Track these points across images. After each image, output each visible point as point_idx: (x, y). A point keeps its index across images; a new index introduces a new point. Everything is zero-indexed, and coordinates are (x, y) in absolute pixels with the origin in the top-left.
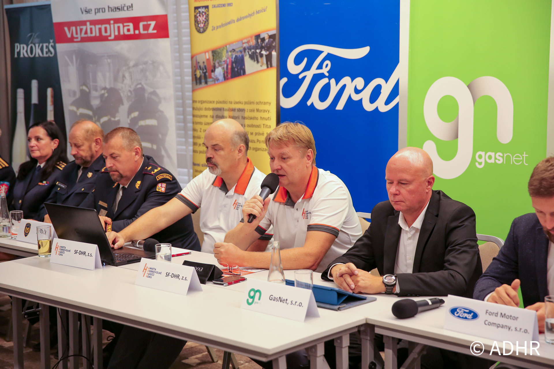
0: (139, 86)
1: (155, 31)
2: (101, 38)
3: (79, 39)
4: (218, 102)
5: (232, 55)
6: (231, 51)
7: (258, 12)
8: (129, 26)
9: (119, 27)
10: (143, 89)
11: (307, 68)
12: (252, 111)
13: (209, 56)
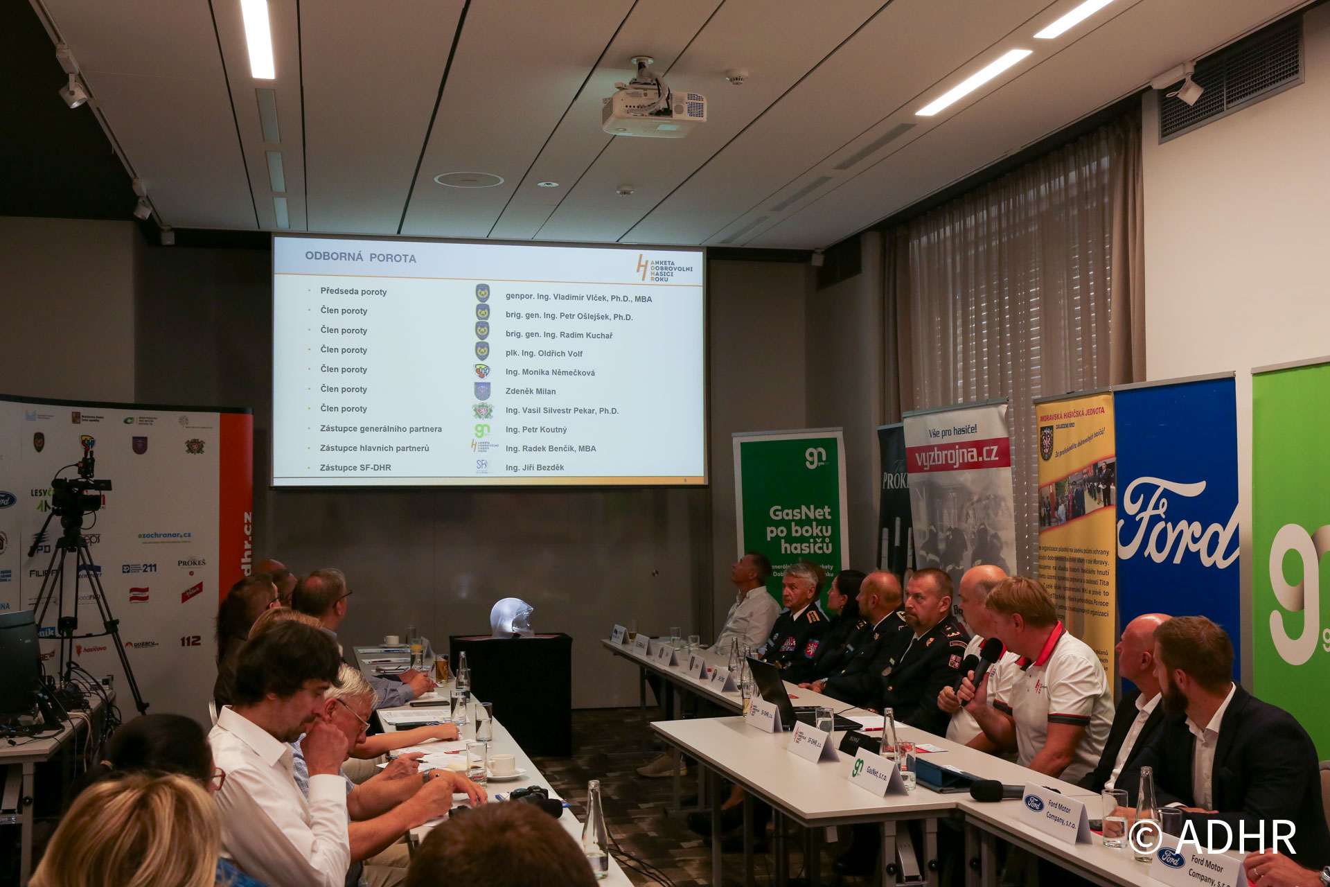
0: (982, 527)
1: (997, 458)
2: (947, 467)
3: (928, 468)
4: (1062, 550)
5: (1073, 489)
6: (1072, 484)
7: (1096, 435)
8: (972, 451)
9: (963, 453)
10: (985, 530)
11: (1144, 508)
12: (1090, 562)
13: (1052, 489)
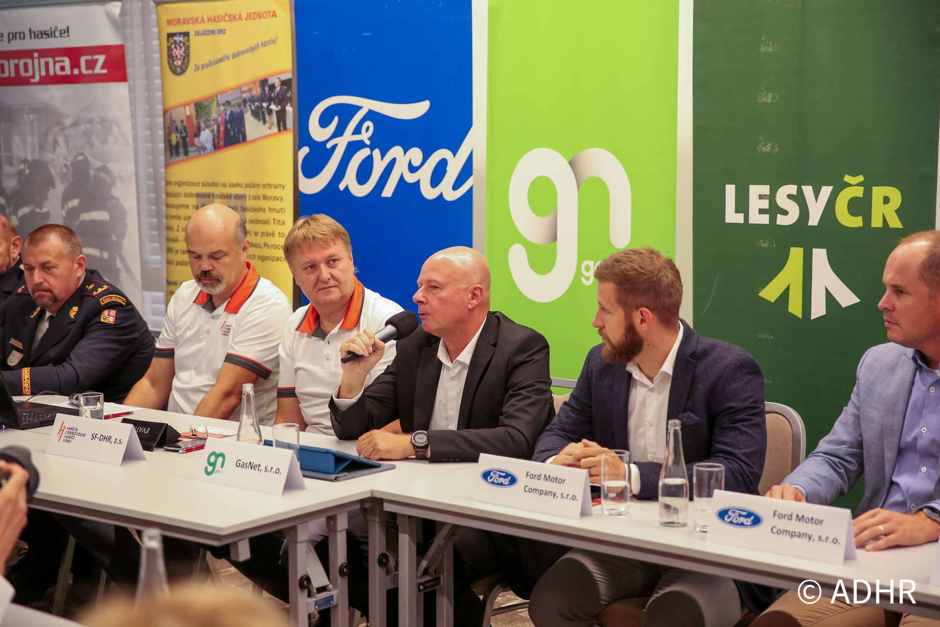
0: (80, 158)
1: (105, 71)
2: (19, 81)
4: (205, 184)
5: (225, 110)
6: (223, 105)
7: (264, 44)
8: (63, 61)
9: (47, 64)
10: (86, 163)
11: (338, 132)
12: (256, 198)
13: (189, 111)
